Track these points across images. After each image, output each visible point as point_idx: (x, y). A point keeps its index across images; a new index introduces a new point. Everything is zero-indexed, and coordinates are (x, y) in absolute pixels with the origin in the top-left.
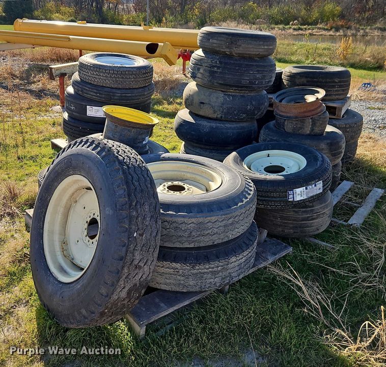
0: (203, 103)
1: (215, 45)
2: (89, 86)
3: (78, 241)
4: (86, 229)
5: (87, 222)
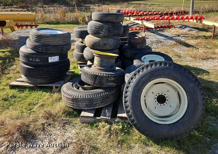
0: (106, 44)
1: (110, 19)
2: (51, 47)
3: (155, 108)
4: (156, 101)
5: (155, 98)
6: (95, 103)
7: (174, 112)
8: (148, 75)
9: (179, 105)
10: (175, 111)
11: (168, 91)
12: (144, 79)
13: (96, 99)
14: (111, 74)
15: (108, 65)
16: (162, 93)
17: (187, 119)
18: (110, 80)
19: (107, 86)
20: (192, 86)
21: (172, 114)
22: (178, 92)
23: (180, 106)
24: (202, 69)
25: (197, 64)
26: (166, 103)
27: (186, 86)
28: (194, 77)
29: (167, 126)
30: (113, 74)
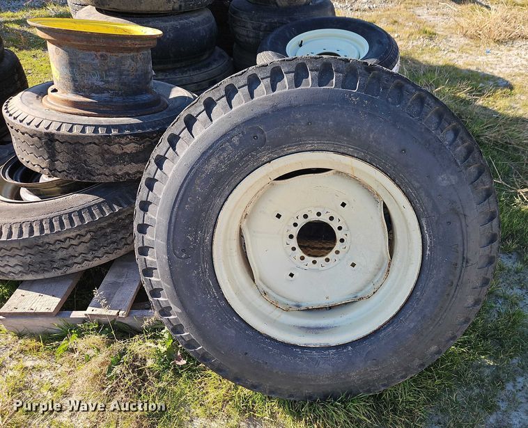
3: (292, 275)
4: (294, 249)
5: (291, 237)
6: (61, 254)
7: (365, 286)
8: (236, 140)
9: (387, 261)
10: (370, 281)
11: (343, 205)
12: (214, 161)
13: (62, 237)
14: (120, 127)
15: (108, 82)
16: (319, 214)
17: (412, 325)
18: (119, 152)
19: (112, 179)
20: (445, 183)
21: (360, 295)
22: (385, 207)
23: (389, 264)
24: (493, 77)
25: (480, 59)
26: (337, 252)
27: (417, 185)
28: (462, 138)
29: (331, 352)
30: (131, 127)
